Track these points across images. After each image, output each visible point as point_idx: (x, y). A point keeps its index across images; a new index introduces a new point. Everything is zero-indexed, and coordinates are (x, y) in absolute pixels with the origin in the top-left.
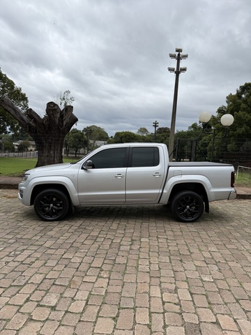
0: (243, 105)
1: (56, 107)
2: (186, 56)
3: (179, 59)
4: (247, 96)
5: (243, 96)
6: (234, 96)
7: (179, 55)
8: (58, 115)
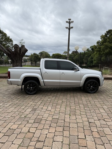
0: (108, 40)
1: (18, 46)
2: (73, 22)
3: (70, 23)
4: (110, 36)
5: (108, 36)
6: (104, 36)
7: (70, 21)
8: (19, 49)
